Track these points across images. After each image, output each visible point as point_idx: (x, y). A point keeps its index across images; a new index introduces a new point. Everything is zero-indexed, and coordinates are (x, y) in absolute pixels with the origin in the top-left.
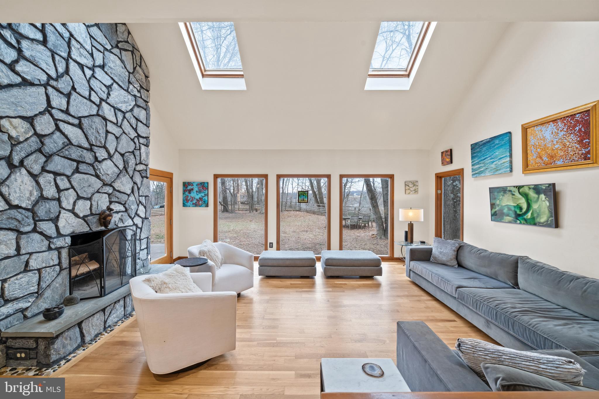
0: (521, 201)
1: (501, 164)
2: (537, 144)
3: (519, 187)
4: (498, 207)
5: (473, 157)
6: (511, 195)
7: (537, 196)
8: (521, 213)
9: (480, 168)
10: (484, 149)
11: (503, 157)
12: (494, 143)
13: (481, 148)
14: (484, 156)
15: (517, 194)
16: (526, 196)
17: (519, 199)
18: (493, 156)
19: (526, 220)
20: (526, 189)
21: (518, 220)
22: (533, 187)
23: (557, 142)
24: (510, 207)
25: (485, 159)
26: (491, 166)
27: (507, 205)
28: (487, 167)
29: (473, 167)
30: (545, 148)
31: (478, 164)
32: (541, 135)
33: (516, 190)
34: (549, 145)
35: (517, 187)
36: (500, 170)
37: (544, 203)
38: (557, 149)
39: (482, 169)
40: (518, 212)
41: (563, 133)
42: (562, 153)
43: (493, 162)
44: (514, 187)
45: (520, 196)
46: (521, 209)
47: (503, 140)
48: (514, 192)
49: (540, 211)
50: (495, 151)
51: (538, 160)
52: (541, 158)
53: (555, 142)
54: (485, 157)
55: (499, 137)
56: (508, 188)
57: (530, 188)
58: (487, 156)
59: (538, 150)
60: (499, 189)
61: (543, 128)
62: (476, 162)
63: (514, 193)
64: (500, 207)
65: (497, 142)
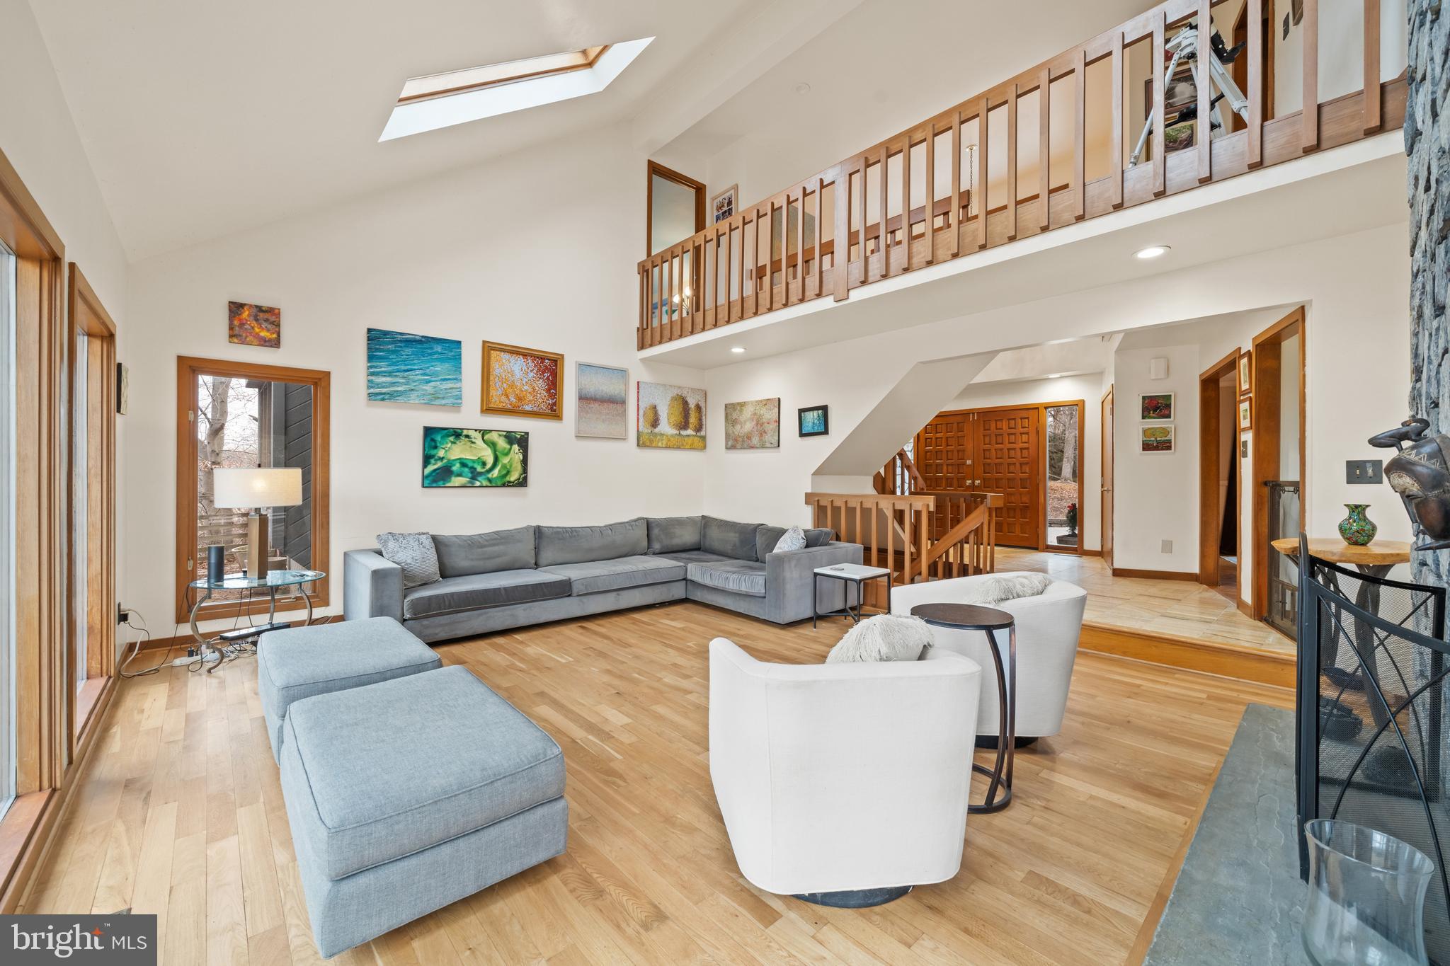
0: (483, 453)
1: (446, 389)
2: (503, 376)
3: (484, 432)
4: (442, 461)
5: (371, 358)
6: (469, 443)
7: (509, 447)
8: (483, 470)
9: (393, 384)
10: (409, 351)
11: (449, 379)
12: (432, 348)
13: (401, 347)
14: (406, 365)
15: (479, 442)
16: (493, 445)
17: (483, 449)
18: (428, 371)
19: (490, 480)
20: (494, 437)
21: (478, 481)
22: (504, 433)
23: (527, 383)
24: (465, 461)
25: (408, 371)
26: (424, 387)
27: (460, 459)
28: (413, 388)
29: (370, 378)
30: (512, 386)
31: (389, 376)
32: (509, 367)
33: (479, 435)
34: (518, 383)
35: (480, 431)
36: (443, 398)
37: (517, 456)
38: (526, 391)
39: (399, 389)
40: (479, 469)
41: (532, 374)
42: (531, 398)
43: (430, 381)
44: (476, 430)
45: (485, 446)
46: (484, 464)
47: (452, 352)
48: (475, 438)
49: (511, 466)
50: (433, 364)
51: (504, 399)
52: (507, 397)
53: (524, 382)
54: (409, 367)
55: (443, 343)
56: (465, 432)
57: (500, 435)
58: (416, 367)
59: (505, 385)
60: (446, 431)
61: (513, 358)
62: (383, 369)
63: (473, 440)
64: (445, 461)
65: (438, 348)
